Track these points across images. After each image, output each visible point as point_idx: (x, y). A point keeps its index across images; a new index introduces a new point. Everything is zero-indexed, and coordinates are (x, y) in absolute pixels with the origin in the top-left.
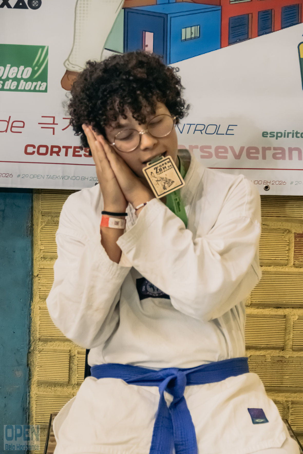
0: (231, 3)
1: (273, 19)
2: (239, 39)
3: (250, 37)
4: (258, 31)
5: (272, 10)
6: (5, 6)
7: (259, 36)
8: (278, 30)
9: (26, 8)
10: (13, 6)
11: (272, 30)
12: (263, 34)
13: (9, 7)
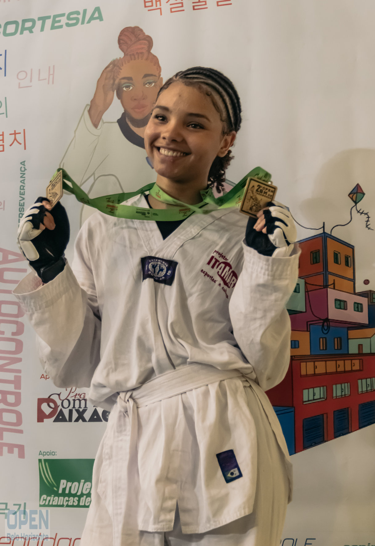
0: (304, 403)
1: (350, 418)
2: (314, 443)
3: (325, 439)
4: (335, 433)
5: (348, 408)
6: (81, 420)
7: (336, 437)
8: (356, 430)
9: (101, 421)
10: (87, 419)
11: (349, 430)
12: (339, 436)
13: (84, 420)
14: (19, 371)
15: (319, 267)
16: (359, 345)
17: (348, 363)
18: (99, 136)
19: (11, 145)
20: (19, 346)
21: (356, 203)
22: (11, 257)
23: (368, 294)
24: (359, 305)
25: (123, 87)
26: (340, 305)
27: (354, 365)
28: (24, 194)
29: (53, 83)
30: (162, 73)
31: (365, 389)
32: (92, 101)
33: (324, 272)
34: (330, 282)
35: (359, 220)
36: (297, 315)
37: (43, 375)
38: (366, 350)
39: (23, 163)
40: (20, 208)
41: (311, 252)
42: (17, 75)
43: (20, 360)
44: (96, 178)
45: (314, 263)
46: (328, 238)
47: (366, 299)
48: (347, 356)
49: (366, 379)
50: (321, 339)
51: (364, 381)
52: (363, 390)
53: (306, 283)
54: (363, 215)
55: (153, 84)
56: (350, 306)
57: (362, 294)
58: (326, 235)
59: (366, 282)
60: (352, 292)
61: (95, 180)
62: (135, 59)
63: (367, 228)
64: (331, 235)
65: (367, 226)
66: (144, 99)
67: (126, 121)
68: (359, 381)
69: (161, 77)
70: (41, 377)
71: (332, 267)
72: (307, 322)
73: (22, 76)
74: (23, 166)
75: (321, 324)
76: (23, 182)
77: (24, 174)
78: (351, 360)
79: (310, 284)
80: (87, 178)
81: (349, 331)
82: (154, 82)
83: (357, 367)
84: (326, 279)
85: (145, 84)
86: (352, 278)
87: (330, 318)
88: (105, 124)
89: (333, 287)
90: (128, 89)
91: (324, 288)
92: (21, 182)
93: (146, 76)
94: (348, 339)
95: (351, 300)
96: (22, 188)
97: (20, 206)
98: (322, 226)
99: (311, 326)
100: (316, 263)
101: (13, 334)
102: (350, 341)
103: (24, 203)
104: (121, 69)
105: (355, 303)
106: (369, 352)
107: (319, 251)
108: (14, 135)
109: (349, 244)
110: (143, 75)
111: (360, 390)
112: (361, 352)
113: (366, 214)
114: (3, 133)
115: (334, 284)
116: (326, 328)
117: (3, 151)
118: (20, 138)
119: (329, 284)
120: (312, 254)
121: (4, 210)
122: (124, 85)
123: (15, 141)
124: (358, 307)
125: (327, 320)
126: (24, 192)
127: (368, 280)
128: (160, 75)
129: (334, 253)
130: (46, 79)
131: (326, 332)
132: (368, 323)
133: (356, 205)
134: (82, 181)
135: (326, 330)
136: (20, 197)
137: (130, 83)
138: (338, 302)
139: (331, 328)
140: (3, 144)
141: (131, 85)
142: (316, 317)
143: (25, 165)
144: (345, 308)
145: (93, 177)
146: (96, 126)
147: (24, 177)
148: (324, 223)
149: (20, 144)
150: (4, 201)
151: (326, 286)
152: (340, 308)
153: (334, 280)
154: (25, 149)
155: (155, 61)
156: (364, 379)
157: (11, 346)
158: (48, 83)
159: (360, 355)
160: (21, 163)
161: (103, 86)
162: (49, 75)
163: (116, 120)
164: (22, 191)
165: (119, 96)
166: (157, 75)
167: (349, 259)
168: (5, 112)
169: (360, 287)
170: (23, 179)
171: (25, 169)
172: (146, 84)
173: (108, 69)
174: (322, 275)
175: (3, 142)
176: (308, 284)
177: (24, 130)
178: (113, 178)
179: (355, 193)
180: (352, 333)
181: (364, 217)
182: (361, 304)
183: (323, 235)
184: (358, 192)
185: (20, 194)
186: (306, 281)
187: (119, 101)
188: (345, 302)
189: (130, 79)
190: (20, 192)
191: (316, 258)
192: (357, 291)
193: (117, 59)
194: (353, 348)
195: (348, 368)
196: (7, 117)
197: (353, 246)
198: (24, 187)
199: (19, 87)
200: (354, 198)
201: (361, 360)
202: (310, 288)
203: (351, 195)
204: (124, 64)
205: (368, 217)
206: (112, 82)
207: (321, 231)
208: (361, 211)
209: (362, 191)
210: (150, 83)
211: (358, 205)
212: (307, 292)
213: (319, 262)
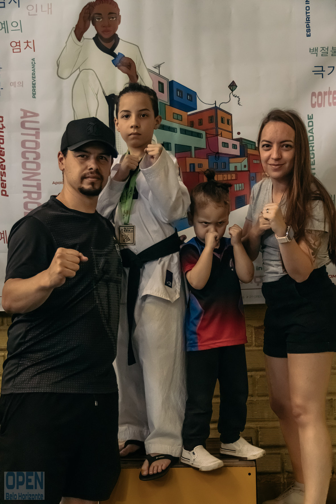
14: (40, 180)
15: (213, 125)
16: (235, 166)
17: (229, 176)
18: (82, 46)
19: (25, 49)
20: (38, 166)
21: (232, 91)
22: (28, 114)
23: (240, 139)
24: (235, 146)
25: (96, 19)
26: (225, 145)
27: (232, 177)
28: (35, 78)
29: (51, 14)
30: (120, 13)
31: (238, 189)
32: (76, 26)
33: (216, 128)
34: (219, 133)
35: (234, 100)
36: (201, 150)
37: (54, 182)
38: (239, 169)
39: (33, 60)
40: (33, 86)
41: (209, 117)
42: (27, 8)
43: (39, 174)
44: (81, 70)
45: (210, 123)
46: (218, 110)
47: (239, 142)
48: (229, 172)
49: (239, 184)
50: (215, 163)
51: (238, 185)
52: (237, 190)
53: (206, 133)
54: (236, 97)
55: (115, 19)
56: (230, 146)
57: (237, 140)
58: (217, 108)
59: (239, 133)
60: (231, 139)
61: (80, 72)
62: (103, 3)
63: (239, 105)
64: (219, 108)
65: (238, 104)
66: (109, 27)
67: (98, 39)
68: (235, 185)
69: (120, 14)
70: (53, 184)
71: (220, 125)
72: (207, 154)
73: (30, 8)
74: (33, 61)
75: (215, 155)
76: (34, 70)
77: (34, 66)
78: (231, 174)
79: (208, 134)
80: (74, 71)
81: (230, 159)
82: (115, 17)
83: (234, 178)
84: (217, 132)
85: (109, 18)
86: (231, 131)
87: (219, 152)
88: (85, 40)
89: (221, 136)
90: (99, 20)
91: (216, 136)
92: (33, 70)
93: (110, 13)
94: (229, 163)
95: (231, 142)
96: (33, 74)
97: (33, 84)
98: (215, 103)
99: (209, 156)
100: (212, 122)
101: (34, 159)
102: (230, 164)
103: (35, 83)
104: (94, 8)
105: (233, 144)
106: (241, 170)
107: (213, 116)
108: (27, 43)
109: (229, 113)
110: (108, 13)
111: (236, 190)
112: (236, 170)
113: (238, 97)
114: (19, 41)
115: (221, 134)
116: (217, 157)
117: (20, 52)
118: (31, 45)
119: (219, 134)
120: (209, 118)
121: (23, 87)
122: (97, 18)
123: (28, 47)
124: (234, 147)
125: (218, 153)
126: (35, 76)
127: (239, 132)
128: (119, 14)
129: (221, 118)
130: (46, 11)
131: (217, 159)
132: (239, 155)
133: (232, 92)
134: (72, 72)
135: (217, 158)
136: (33, 79)
137: (100, 17)
138: (224, 144)
139: (220, 157)
140: (20, 48)
141: (100, 18)
142: (212, 151)
143: (34, 61)
144: (228, 147)
145: (79, 70)
146: (79, 39)
147: (35, 68)
148: (215, 101)
149: (31, 48)
150: (23, 82)
151: (217, 135)
152: (225, 147)
153: (221, 132)
154: (34, 51)
155: (116, 5)
156: (238, 184)
157: (34, 166)
158: (48, 13)
159: (236, 171)
160: (32, 60)
161: (84, 17)
162: (48, 8)
163: (92, 38)
164: (34, 76)
165: (94, 24)
166: (117, 13)
167: (229, 121)
168: (20, 29)
169: (235, 136)
170: (34, 69)
171: (35, 63)
172: (111, 18)
173: (86, 7)
174: (215, 129)
175: (20, 47)
176: (207, 134)
177: (33, 40)
178: (92, 71)
179: (232, 86)
180: (231, 160)
181: (237, 99)
182: (236, 145)
183: (215, 108)
184: (234, 85)
185: (32, 78)
186: (207, 133)
187: (94, 27)
188: (227, 144)
189: (100, 14)
190: (32, 76)
191: (211, 120)
192: (234, 138)
193: (91, 2)
194: (232, 168)
195: (229, 178)
196: (22, 32)
197: (231, 114)
198: (34, 73)
199: (29, 15)
200: (231, 88)
201: (236, 174)
202: (208, 136)
203: (230, 87)
204: (96, 5)
205: (239, 99)
206: (88, 15)
207: (214, 106)
208: (235, 96)
209: (236, 85)
210: (113, 18)
211: (233, 92)
212: (207, 138)
213: (213, 122)
